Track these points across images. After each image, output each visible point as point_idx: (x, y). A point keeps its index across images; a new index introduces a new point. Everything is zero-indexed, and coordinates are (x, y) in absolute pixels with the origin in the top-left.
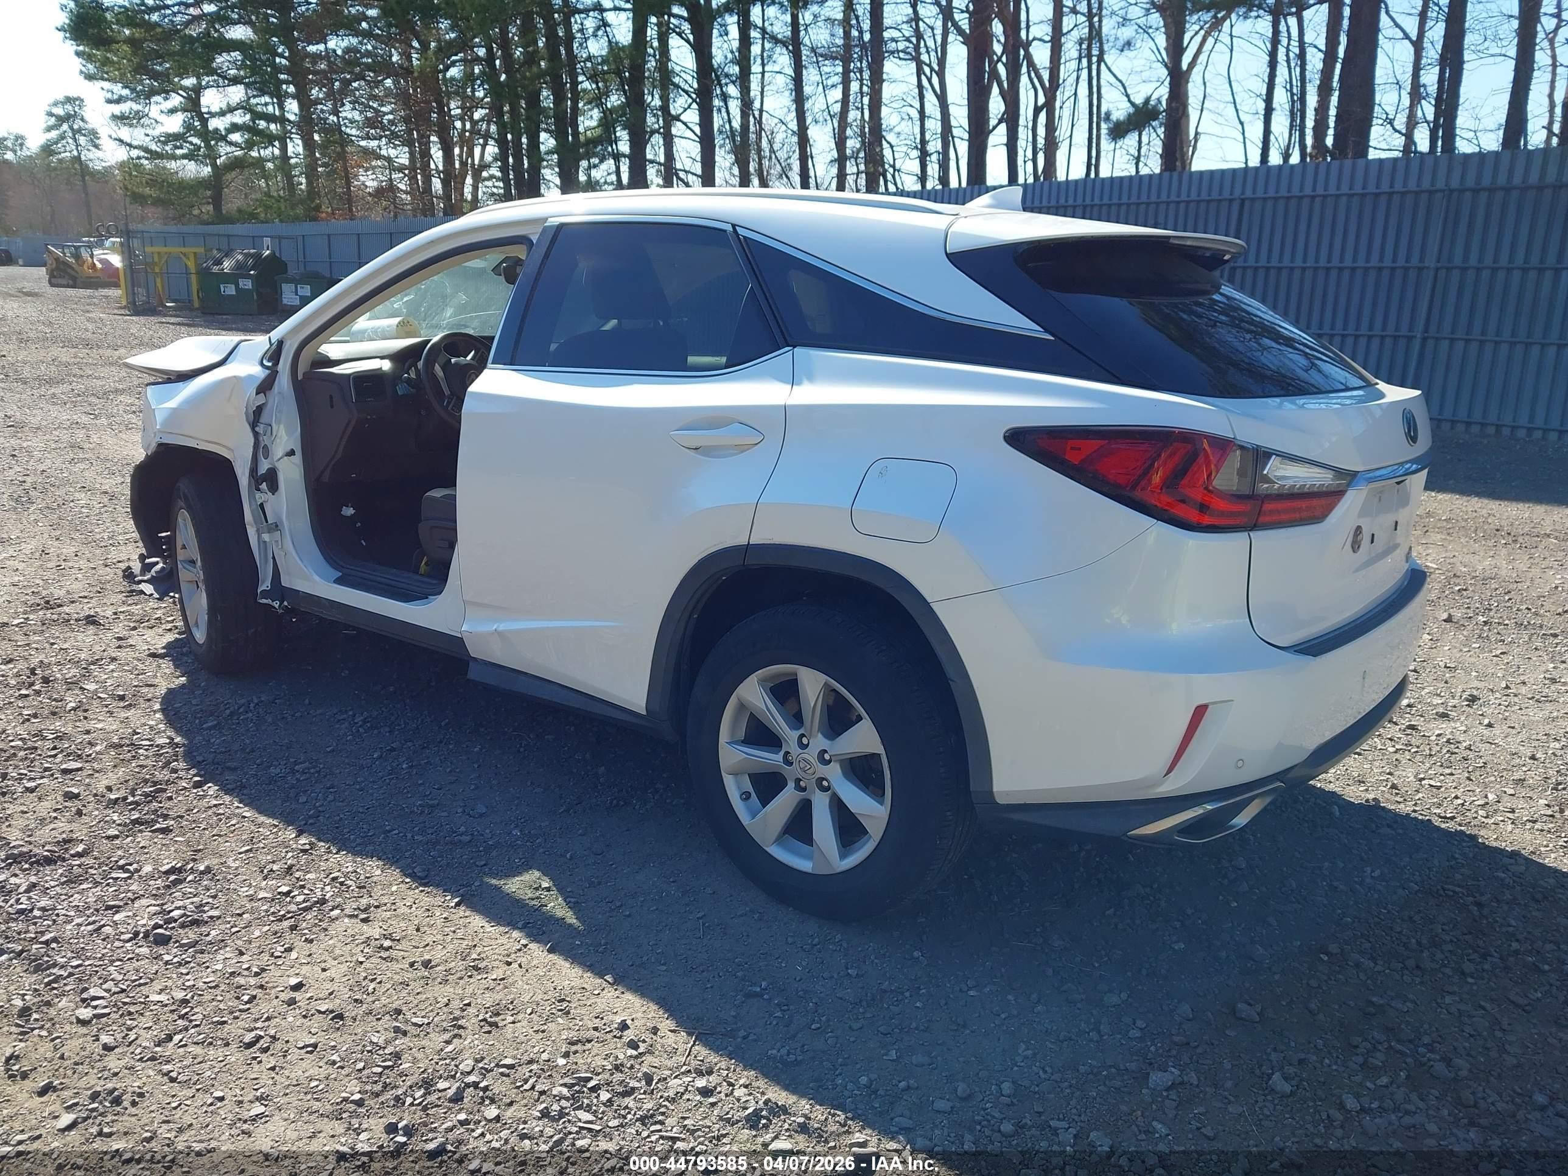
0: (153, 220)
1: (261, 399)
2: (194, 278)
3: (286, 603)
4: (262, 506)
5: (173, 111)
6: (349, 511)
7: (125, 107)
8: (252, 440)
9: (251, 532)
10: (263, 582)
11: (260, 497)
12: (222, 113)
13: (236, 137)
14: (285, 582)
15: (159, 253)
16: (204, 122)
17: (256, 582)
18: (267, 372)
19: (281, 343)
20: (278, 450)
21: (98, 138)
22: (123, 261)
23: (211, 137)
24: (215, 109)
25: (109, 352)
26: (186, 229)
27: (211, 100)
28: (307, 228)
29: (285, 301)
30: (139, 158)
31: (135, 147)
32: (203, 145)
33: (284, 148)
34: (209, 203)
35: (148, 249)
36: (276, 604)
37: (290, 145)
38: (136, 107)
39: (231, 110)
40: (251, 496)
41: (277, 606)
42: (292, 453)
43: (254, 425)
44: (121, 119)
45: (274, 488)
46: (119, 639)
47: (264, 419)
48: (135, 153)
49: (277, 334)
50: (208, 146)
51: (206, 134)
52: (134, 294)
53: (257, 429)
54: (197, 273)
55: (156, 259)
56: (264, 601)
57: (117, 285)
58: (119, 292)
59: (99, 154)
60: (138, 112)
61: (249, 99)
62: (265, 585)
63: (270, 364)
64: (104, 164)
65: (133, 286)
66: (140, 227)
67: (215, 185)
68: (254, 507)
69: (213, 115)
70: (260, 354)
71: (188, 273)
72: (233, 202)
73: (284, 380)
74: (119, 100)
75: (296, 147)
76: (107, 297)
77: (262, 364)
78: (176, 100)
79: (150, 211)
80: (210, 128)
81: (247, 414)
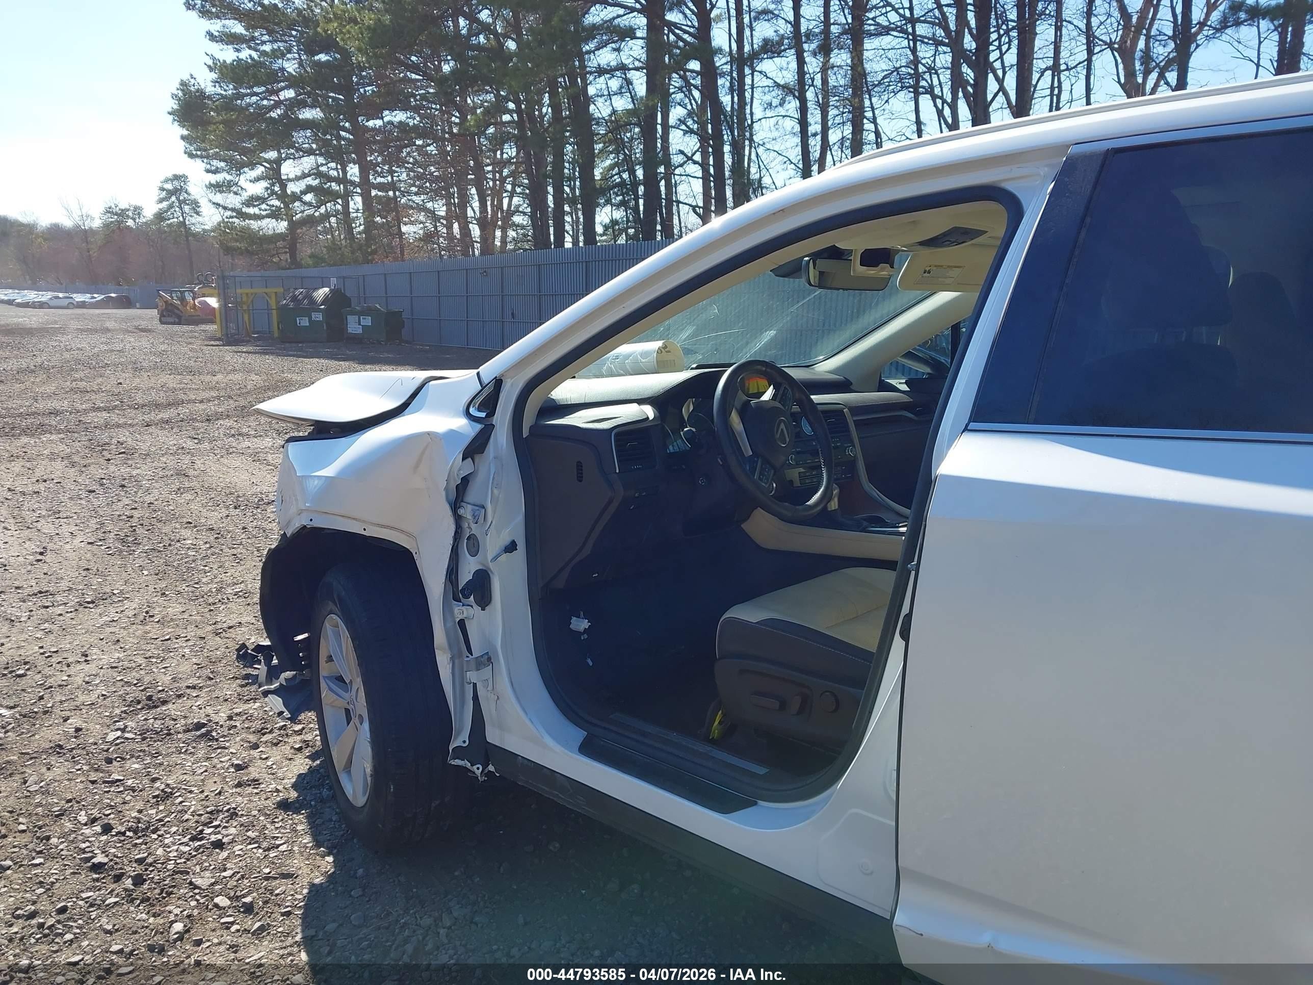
0: (240, 267)
1: (468, 467)
2: (274, 312)
3: (491, 768)
4: (462, 623)
5: (257, 179)
6: (581, 624)
7: (219, 177)
8: (453, 528)
9: (443, 660)
10: (458, 734)
11: (460, 611)
12: (298, 178)
13: (309, 197)
14: (493, 736)
15: (247, 294)
16: (283, 186)
17: (447, 732)
18: (479, 427)
19: (498, 383)
20: (492, 544)
21: (199, 207)
22: (219, 301)
23: (288, 199)
24: (292, 176)
25: (208, 378)
26: (267, 273)
27: (288, 169)
28: (366, 269)
29: (350, 330)
30: (232, 217)
31: (229, 210)
32: (282, 206)
33: (346, 206)
34: (286, 253)
35: (239, 291)
36: (477, 770)
37: (351, 204)
38: (229, 177)
39: (304, 176)
40: (447, 610)
41: (478, 772)
42: (511, 547)
43: (455, 505)
44: (218, 187)
45: (484, 600)
46: (238, 768)
47: (472, 495)
48: (229, 213)
49: (490, 368)
50: (287, 206)
51: (283, 196)
52: (227, 328)
53: (461, 512)
54: (278, 309)
55: (245, 299)
56: (458, 762)
57: (212, 322)
58: (216, 327)
59: (200, 219)
60: (229, 182)
61: (318, 166)
62: (461, 739)
63: (483, 415)
64: (203, 227)
65: (227, 321)
66: (232, 273)
67: (291, 239)
68: (449, 624)
69: (289, 180)
70: (465, 399)
71: (269, 309)
72: (305, 252)
73: (502, 437)
74: (216, 171)
75: (356, 203)
76: (204, 331)
77: (468, 414)
78: (260, 170)
79: (240, 261)
80: (289, 192)
81: (446, 489)
